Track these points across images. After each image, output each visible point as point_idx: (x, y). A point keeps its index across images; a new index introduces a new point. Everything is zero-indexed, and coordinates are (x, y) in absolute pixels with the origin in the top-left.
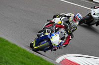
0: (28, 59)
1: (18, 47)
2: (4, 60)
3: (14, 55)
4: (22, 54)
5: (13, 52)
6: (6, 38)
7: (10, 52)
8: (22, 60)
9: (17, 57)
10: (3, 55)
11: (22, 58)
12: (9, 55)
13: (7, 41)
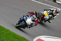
0: (16, 39)
1: (10, 31)
2: (1, 40)
3: (8, 36)
4: (13, 35)
5: (7, 34)
6: (3, 26)
7: (5, 35)
8: (12, 39)
9: (9, 37)
10: (1, 36)
11: (13, 38)
12: (4, 36)
13: (3, 28)
